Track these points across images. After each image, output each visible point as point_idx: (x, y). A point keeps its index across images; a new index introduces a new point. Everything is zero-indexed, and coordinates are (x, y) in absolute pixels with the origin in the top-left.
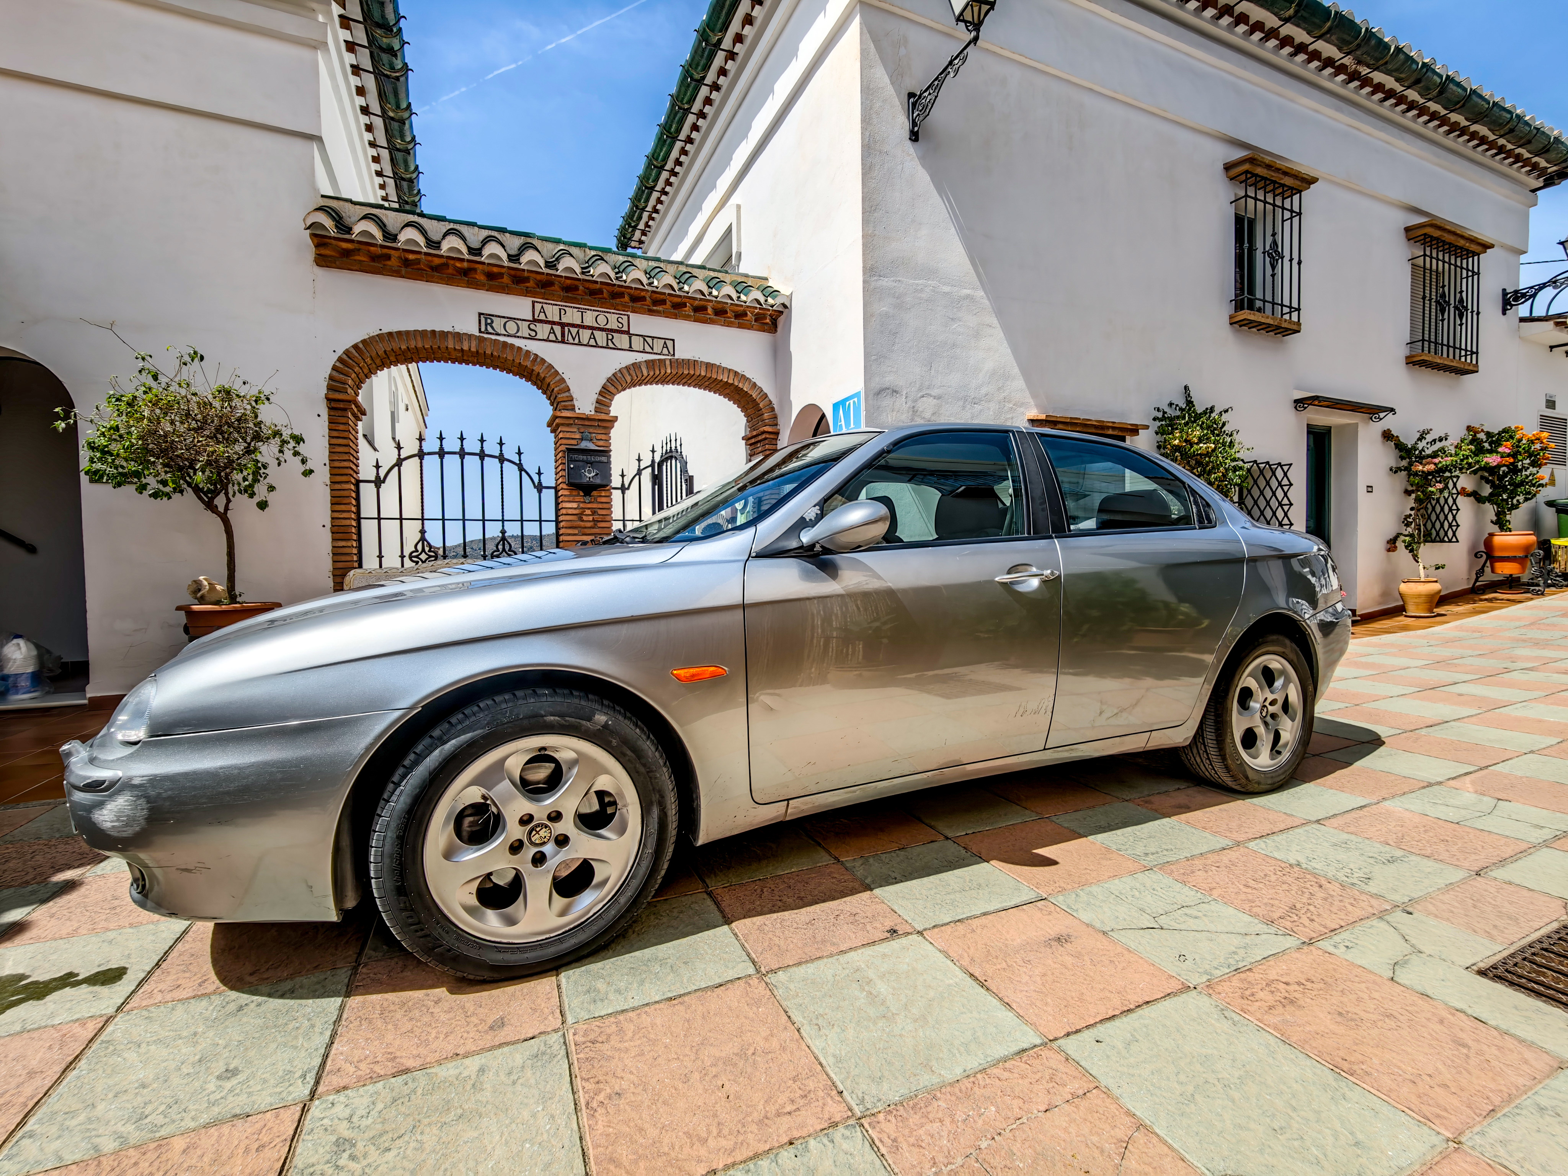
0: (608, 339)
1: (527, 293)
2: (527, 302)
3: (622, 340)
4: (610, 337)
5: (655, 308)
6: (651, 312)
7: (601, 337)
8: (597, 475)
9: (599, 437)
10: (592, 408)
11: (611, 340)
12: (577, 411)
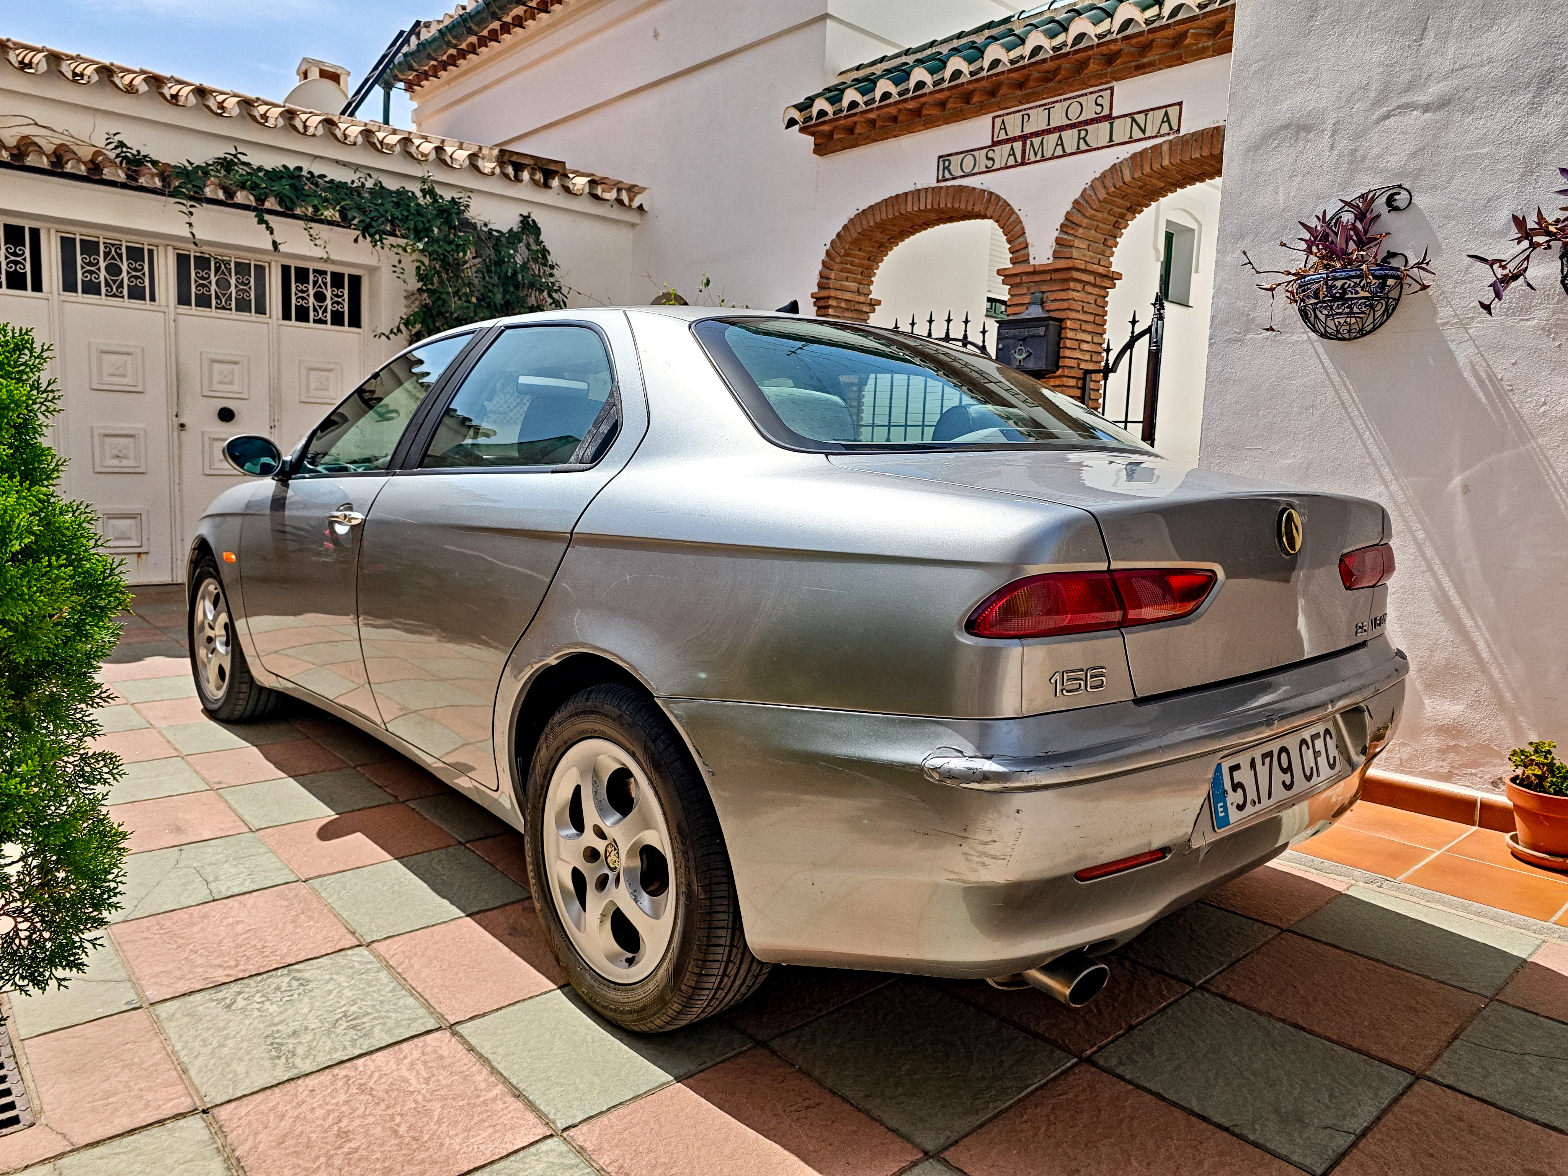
0: (1079, 139)
1: (981, 110)
2: (985, 121)
3: (1099, 133)
4: (1083, 133)
5: (1146, 60)
6: (1141, 69)
7: (1070, 138)
8: (1028, 356)
9: (1053, 296)
10: (1050, 254)
11: (1084, 139)
12: (1032, 262)
